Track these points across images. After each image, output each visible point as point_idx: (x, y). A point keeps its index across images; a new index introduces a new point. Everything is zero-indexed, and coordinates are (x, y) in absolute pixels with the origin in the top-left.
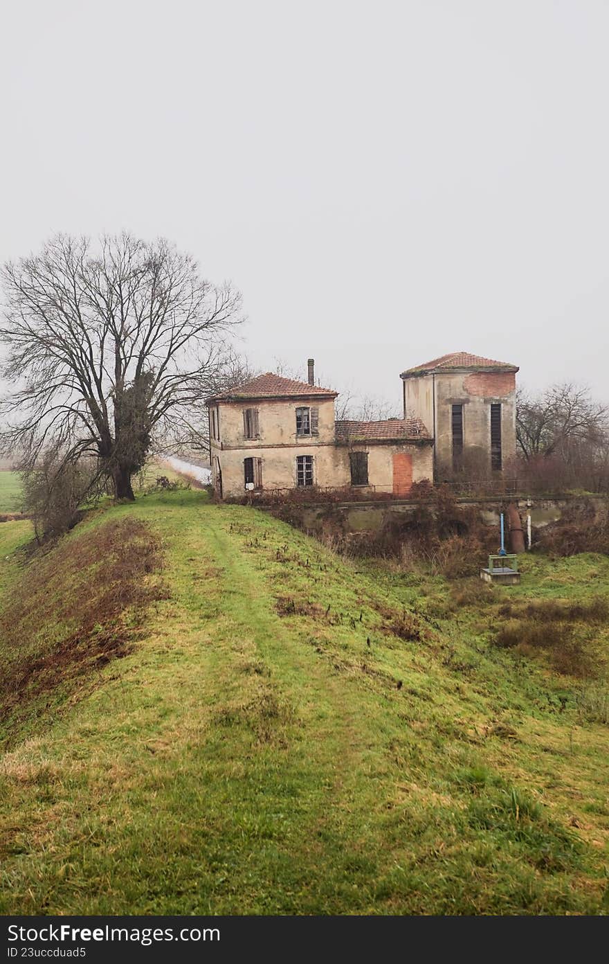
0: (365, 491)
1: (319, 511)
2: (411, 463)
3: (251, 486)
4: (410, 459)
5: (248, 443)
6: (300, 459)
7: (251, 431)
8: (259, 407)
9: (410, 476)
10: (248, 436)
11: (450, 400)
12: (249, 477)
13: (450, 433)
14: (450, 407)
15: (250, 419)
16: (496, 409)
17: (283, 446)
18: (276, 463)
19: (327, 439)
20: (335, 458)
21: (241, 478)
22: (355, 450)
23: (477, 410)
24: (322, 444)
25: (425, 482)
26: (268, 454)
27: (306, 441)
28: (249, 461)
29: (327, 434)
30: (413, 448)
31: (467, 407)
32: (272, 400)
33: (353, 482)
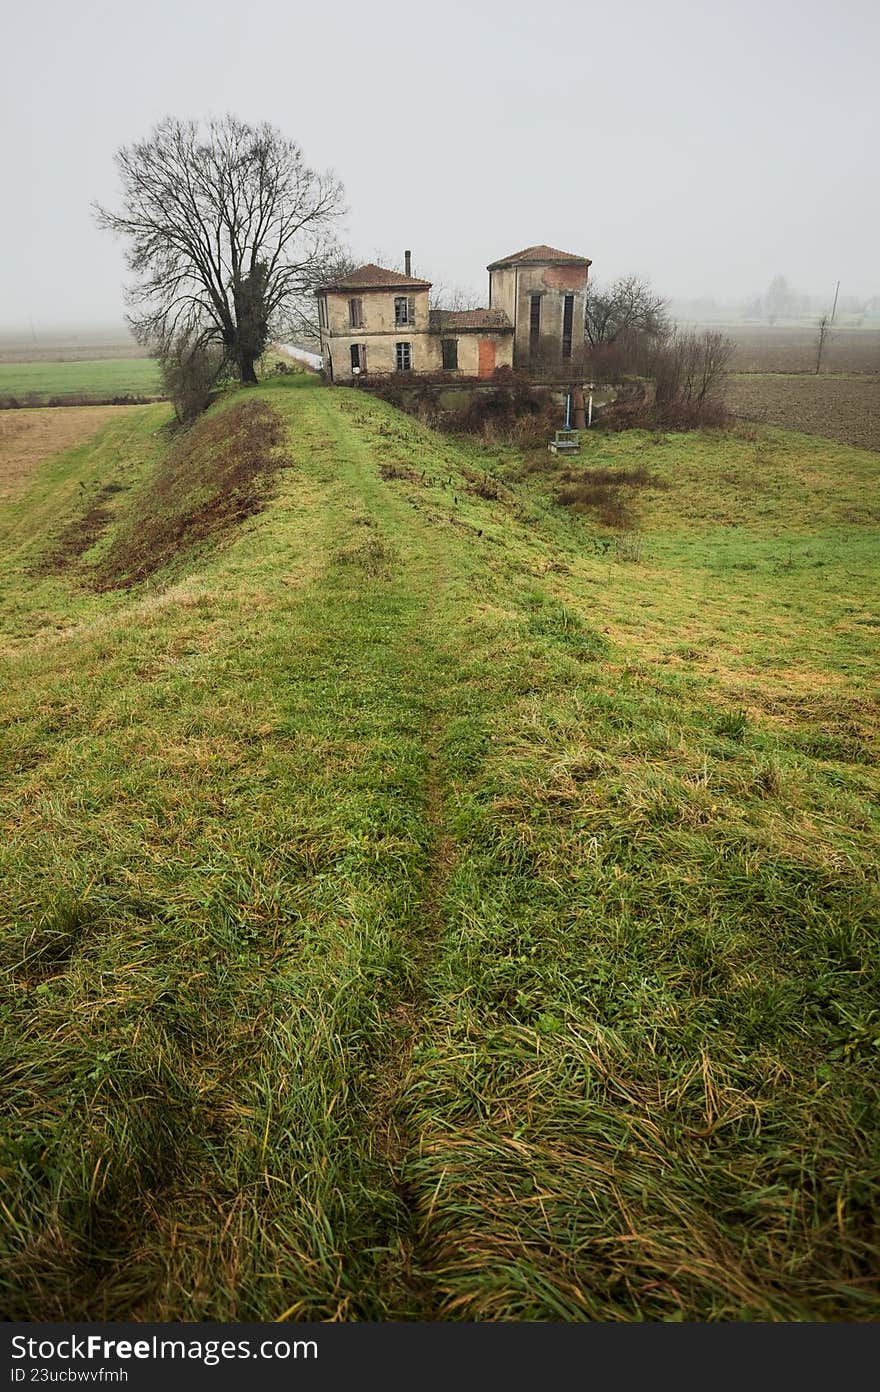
0: (454, 374)
1: (415, 392)
2: (494, 350)
3: (357, 370)
4: (494, 346)
5: (353, 331)
6: (399, 345)
7: (356, 320)
8: (362, 297)
9: (493, 361)
10: (354, 325)
11: (529, 292)
12: (355, 363)
13: (529, 322)
14: (529, 298)
15: (354, 308)
16: (569, 300)
17: (384, 333)
18: (377, 348)
19: (422, 328)
20: (429, 344)
21: (348, 363)
22: (446, 337)
23: (553, 301)
24: (418, 332)
25: (506, 367)
26: (372, 341)
27: (404, 329)
28: (354, 348)
29: (422, 322)
30: (496, 336)
31: (544, 298)
32: (374, 290)
33: (445, 367)
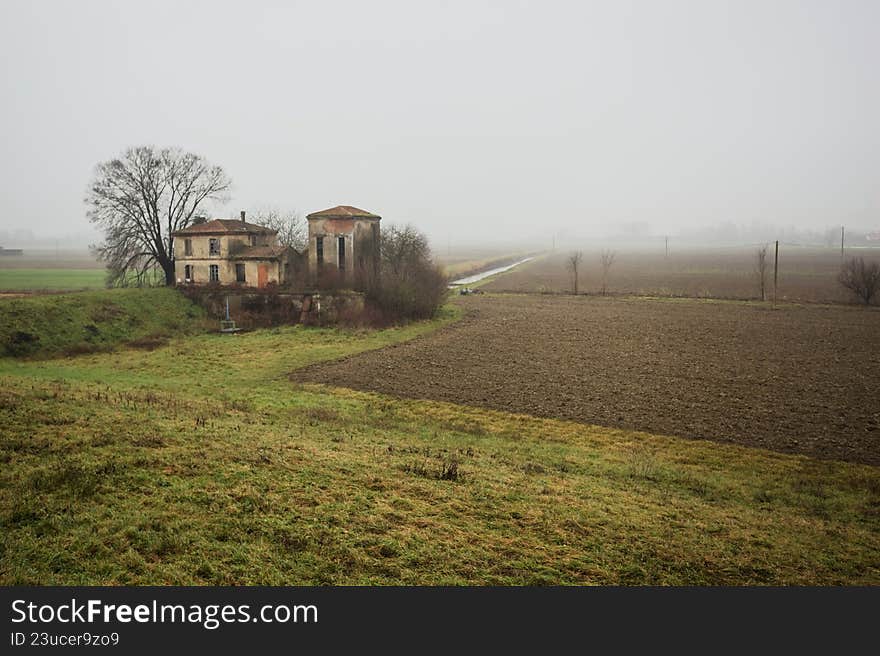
0: (244, 285)
1: (210, 295)
2: (267, 271)
3: (189, 280)
4: (267, 269)
5: (187, 257)
6: (212, 266)
7: (188, 251)
8: (192, 238)
9: (267, 278)
10: (187, 254)
11: (315, 235)
12: (188, 276)
13: (316, 254)
14: (315, 239)
15: (188, 244)
16: (342, 241)
17: (203, 259)
18: (200, 268)
19: (224, 257)
20: (228, 266)
21: (184, 276)
22: (238, 262)
23: (331, 241)
24: (221, 259)
25: (274, 281)
26: (197, 263)
27: (215, 257)
28: (188, 266)
29: (224, 252)
30: (268, 262)
31: (325, 239)
32: (198, 234)
33: (238, 280)
